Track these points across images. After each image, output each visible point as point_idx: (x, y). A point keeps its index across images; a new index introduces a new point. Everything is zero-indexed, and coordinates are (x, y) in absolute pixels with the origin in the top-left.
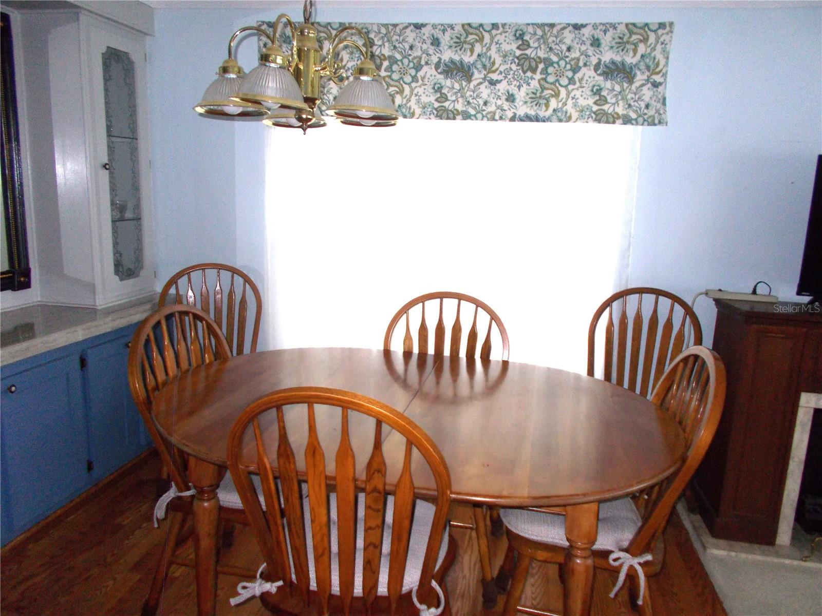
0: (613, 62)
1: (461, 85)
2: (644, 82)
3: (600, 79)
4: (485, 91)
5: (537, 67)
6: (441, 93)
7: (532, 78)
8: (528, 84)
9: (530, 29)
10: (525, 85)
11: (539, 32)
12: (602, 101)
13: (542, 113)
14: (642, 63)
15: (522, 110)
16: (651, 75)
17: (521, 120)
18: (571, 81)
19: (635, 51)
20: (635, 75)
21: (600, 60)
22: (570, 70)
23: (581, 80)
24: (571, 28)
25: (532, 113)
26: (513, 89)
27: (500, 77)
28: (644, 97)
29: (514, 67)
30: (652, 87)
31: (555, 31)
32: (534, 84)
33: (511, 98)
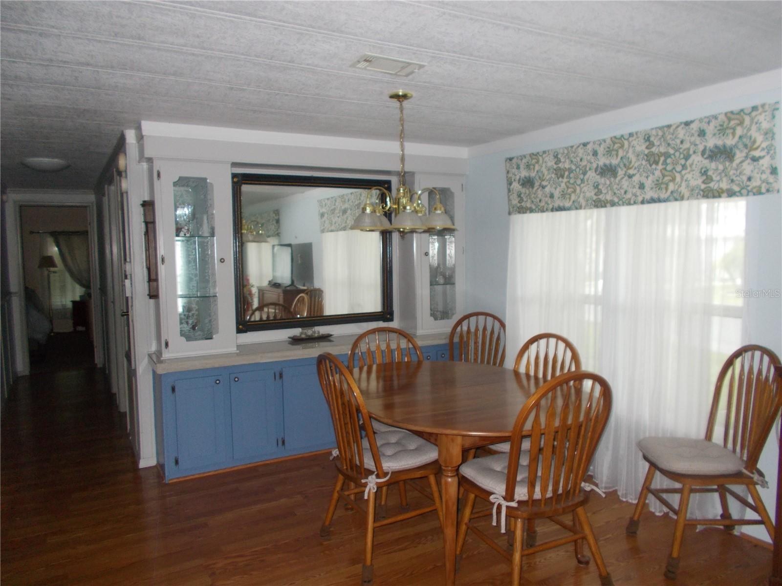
0: (716, 147)
1: (610, 181)
2: (744, 159)
3: (706, 162)
4: (625, 183)
5: (659, 160)
6: (598, 189)
7: (656, 169)
8: (653, 174)
9: (654, 132)
10: (651, 175)
11: (660, 133)
12: (708, 179)
13: (663, 195)
14: (740, 143)
15: (649, 194)
16: (749, 152)
17: (649, 202)
18: (684, 167)
19: (734, 134)
20: (735, 154)
21: (705, 147)
22: (683, 158)
23: (691, 165)
24: (683, 126)
25: (655, 196)
26: (643, 180)
27: (635, 172)
28: (745, 172)
29: (644, 163)
30: (752, 162)
31: (671, 130)
32: (658, 173)
33: (642, 186)
